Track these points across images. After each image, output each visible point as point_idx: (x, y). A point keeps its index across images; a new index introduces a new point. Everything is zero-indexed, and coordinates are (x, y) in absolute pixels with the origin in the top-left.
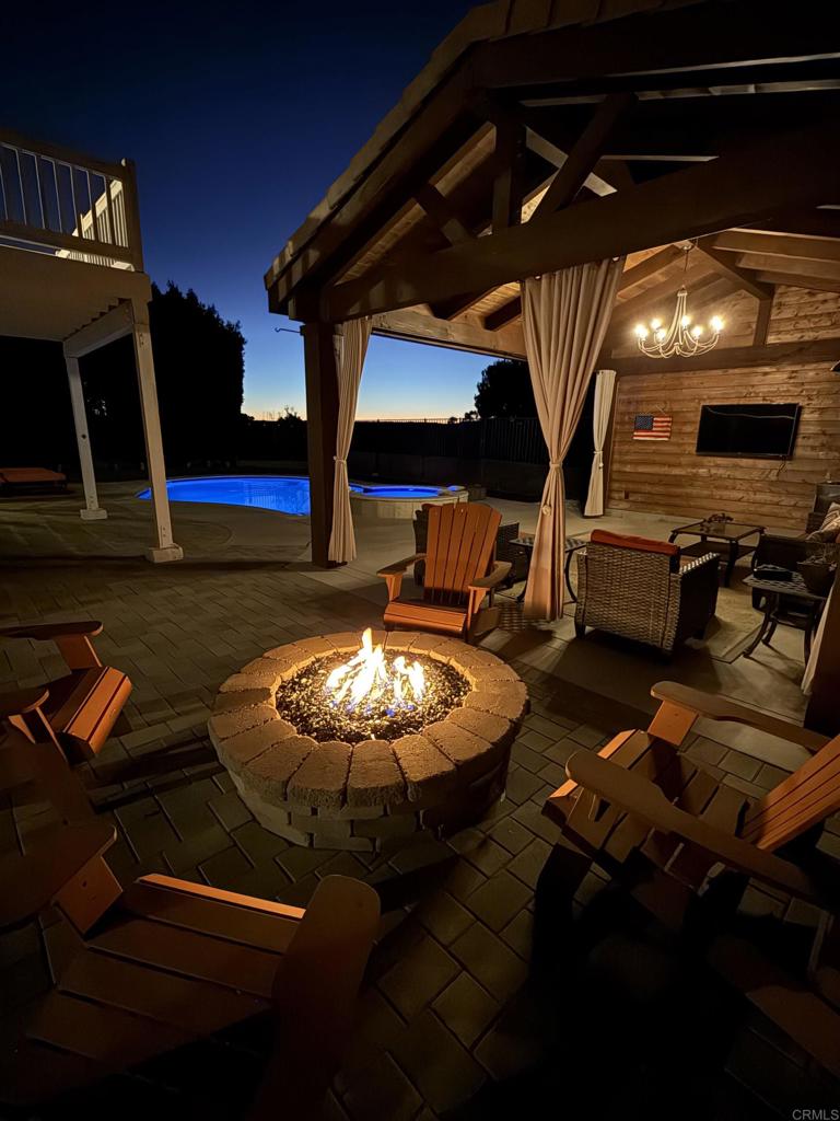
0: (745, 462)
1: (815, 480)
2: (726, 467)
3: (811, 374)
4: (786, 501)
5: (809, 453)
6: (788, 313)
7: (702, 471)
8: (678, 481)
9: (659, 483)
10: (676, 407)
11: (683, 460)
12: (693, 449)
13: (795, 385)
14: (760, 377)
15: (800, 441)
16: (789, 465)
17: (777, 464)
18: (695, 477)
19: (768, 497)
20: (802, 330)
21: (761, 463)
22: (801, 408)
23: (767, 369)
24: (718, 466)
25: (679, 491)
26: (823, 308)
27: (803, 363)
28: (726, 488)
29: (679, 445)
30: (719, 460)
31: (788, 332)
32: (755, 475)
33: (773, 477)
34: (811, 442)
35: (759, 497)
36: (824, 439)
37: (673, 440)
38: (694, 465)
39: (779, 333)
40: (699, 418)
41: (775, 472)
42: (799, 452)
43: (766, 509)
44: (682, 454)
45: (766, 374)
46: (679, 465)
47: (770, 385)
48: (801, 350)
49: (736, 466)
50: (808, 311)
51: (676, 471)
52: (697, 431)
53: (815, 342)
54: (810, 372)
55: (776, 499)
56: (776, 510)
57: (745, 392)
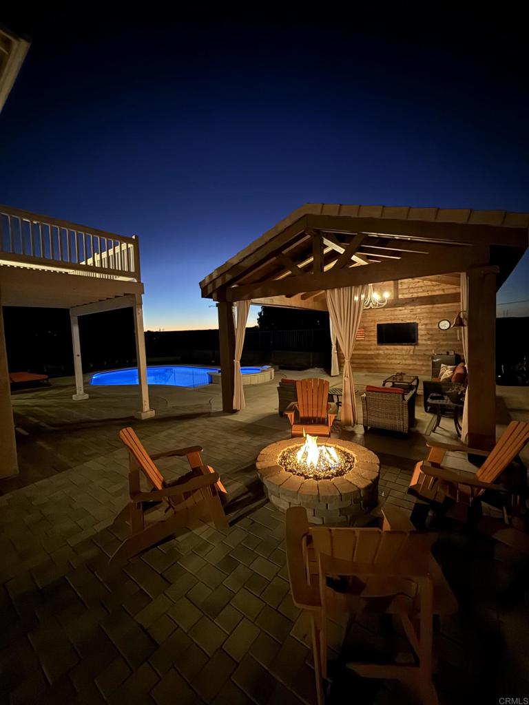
0: (399, 347)
1: (428, 353)
2: (391, 350)
3: (419, 310)
4: (419, 363)
5: (424, 342)
6: (405, 286)
7: (381, 352)
8: (371, 357)
9: (362, 359)
10: (365, 325)
11: (372, 347)
12: (376, 342)
13: (413, 314)
14: (399, 312)
15: (419, 337)
16: (417, 348)
17: (412, 347)
18: (378, 354)
19: (410, 362)
20: (412, 293)
21: (406, 347)
22: (417, 324)
23: (401, 308)
24: (387, 349)
25: (372, 361)
26: (418, 285)
27: (415, 306)
28: (392, 359)
29: (369, 341)
30: (388, 347)
31: (406, 294)
32: (404, 352)
33: (411, 353)
34: (424, 338)
35: (407, 362)
36: (428, 336)
37: (367, 339)
38: (377, 349)
39: (403, 294)
40: (376, 329)
41: (412, 351)
42: (420, 342)
43: (411, 367)
44: (371, 345)
45: (400, 310)
46: (371, 350)
47: (403, 316)
48: (413, 301)
49: (395, 349)
50: (413, 285)
51: (369, 353)
52: (376, 335)
53: (418, 298)
54: (419, 309)
55: (414, 362)
56: (416, 367)
57: (393, 318)
